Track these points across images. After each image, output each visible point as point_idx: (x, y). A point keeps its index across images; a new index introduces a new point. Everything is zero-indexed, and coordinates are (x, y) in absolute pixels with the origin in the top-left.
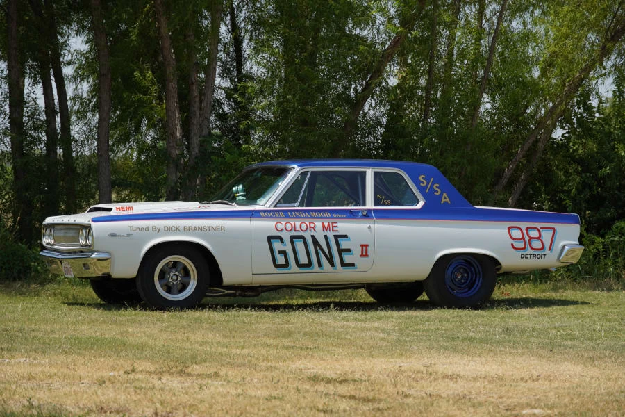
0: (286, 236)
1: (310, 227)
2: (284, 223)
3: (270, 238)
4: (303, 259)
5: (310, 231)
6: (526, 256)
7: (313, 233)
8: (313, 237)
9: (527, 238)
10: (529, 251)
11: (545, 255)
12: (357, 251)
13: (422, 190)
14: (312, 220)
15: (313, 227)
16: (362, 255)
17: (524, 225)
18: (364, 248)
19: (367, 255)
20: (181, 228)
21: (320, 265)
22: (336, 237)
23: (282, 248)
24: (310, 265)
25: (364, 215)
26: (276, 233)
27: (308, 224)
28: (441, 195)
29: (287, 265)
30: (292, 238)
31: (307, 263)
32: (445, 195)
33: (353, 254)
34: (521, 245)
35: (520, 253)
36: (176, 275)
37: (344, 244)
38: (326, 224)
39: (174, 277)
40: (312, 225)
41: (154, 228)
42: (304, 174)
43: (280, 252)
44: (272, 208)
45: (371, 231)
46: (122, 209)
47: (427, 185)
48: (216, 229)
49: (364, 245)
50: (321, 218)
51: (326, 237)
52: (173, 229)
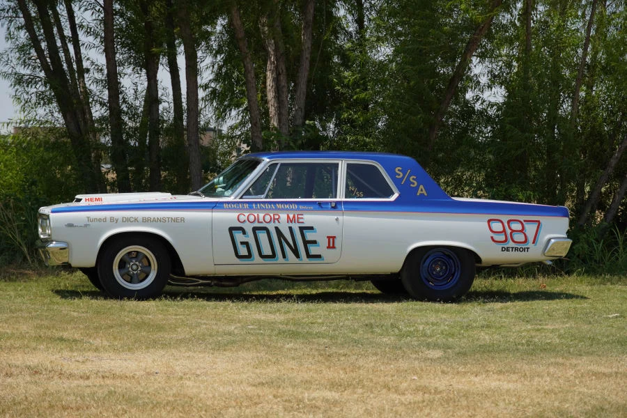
0: (248, 228)
1: (274, 219)
2: (247, 214)
3: (231, 230)
4: (267, 250)
5: (274, 222)
6: (507, 249)
7: (277, 224)
8: (277, 228)
9: (508, 231)
10: (511, 244)
11: (528, 248)
12: (323, 242)
13: (397, 182)
14: (276, 212)
15: (277, 219)
16: (329, 247)
17: (505, 218)
18: (331, 240)
19: (334, 247)
20: (140, 219)
21: (284, 256)
22: (302, 229)
23: (244, 239)
24: (274, 256)
25: (332, 207)
26: (239, 225)
27: (272, 215)
28: (418, 186)
29: (250, 256)
30: (255, 229)
31: (271, 254)
32: (421, 187)
33: (319, 246)
34: (502, 238)
35: (500, 246)
36: (137, 265)
37: (310, 236)
38: (291, 216)
39: (133, 267)
40: (277, 217)
41: (112, 219)
42: (273, 166)
43: (242, 243)
44: (238, 200)
45: (338, 223)
46: (91, 200)
47: (403, 177)
48: (175, 220)
49: (332, 237)
50: (287, 209)
51: (290, 228)
52: (132, 220)
